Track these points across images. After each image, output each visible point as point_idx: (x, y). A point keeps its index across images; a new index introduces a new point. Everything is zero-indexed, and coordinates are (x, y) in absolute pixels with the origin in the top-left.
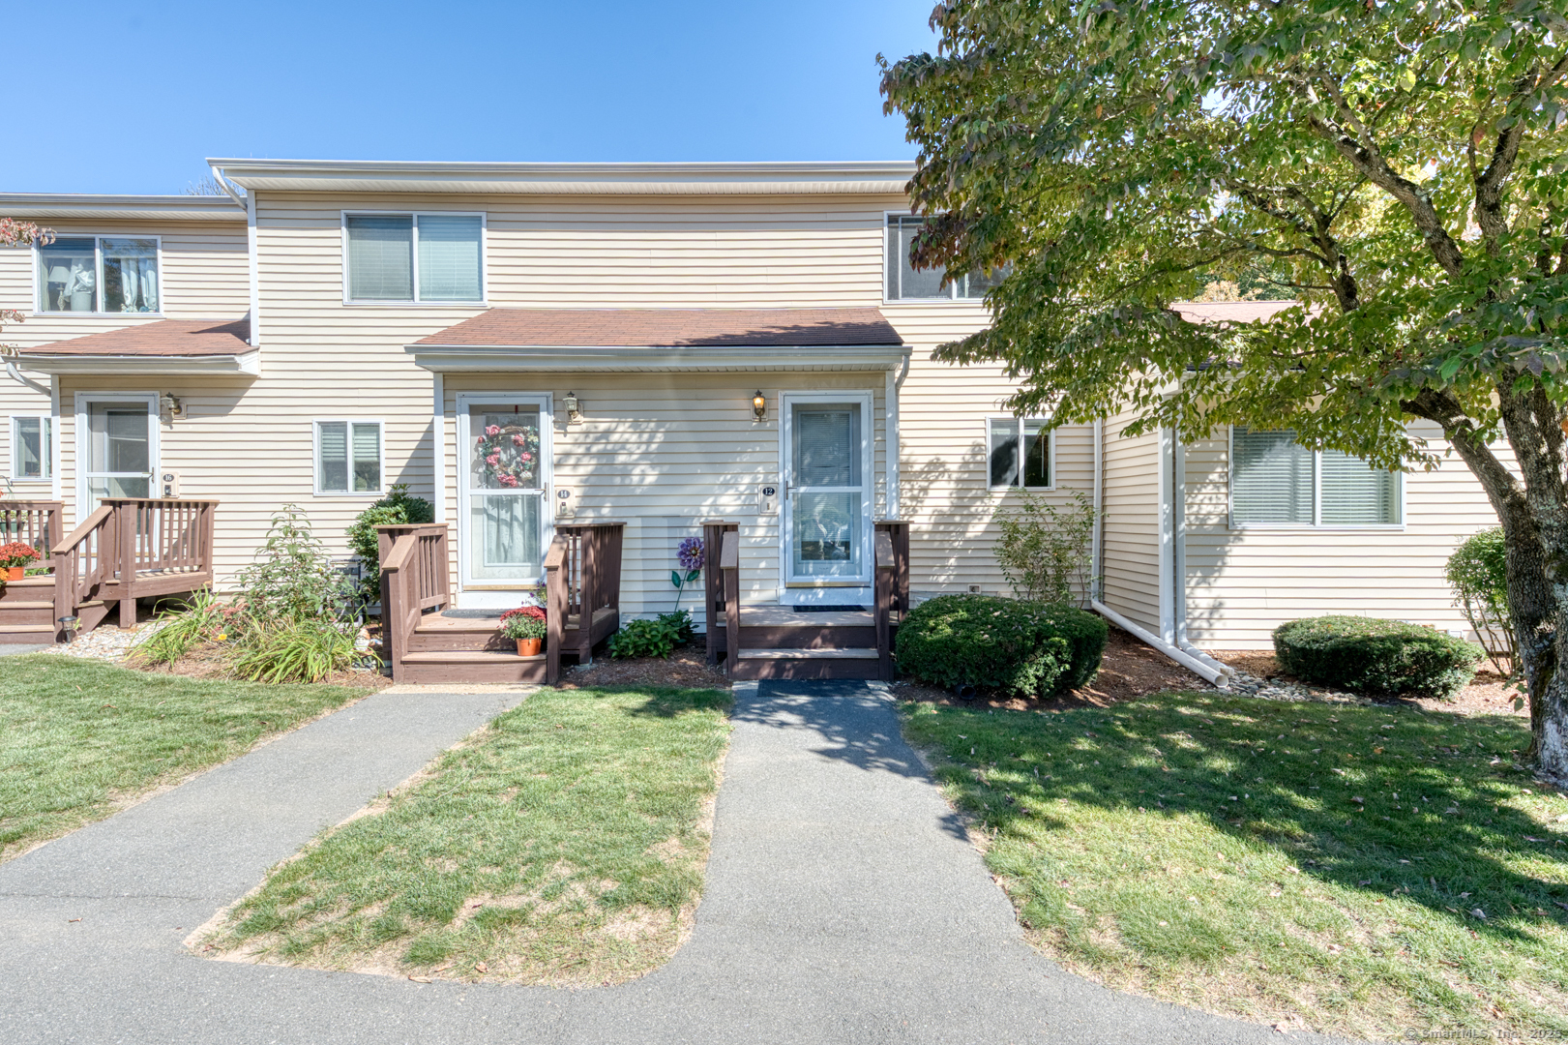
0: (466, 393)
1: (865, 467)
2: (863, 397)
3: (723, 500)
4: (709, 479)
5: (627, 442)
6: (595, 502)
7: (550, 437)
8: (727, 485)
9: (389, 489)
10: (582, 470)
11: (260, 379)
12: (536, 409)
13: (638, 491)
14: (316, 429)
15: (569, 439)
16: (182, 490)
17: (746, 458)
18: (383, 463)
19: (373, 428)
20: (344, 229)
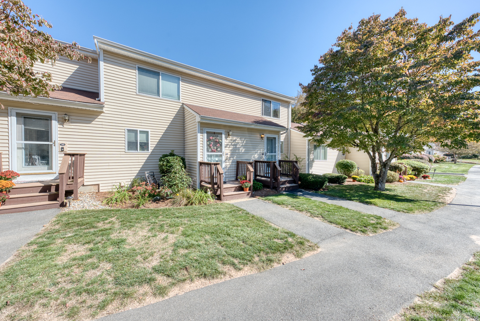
0: (206, 128)
1: (277, 150)
2: (276, 136)
3: (255, 156)
4: (253, 151)
5: (239, 143)
6: (233, 156)
7: (225, 141)
8: (256, 153)
9: (151, 151)
10: (230, 149)
11: (104, 113)
12: (221, 134)
13: (241, 153)
14: (126, 131)
15: (228, 141)
16: (68, 149)
17: (259, 147)
18: (150, 143)
19: (147, 133)
20: (137, 71)
